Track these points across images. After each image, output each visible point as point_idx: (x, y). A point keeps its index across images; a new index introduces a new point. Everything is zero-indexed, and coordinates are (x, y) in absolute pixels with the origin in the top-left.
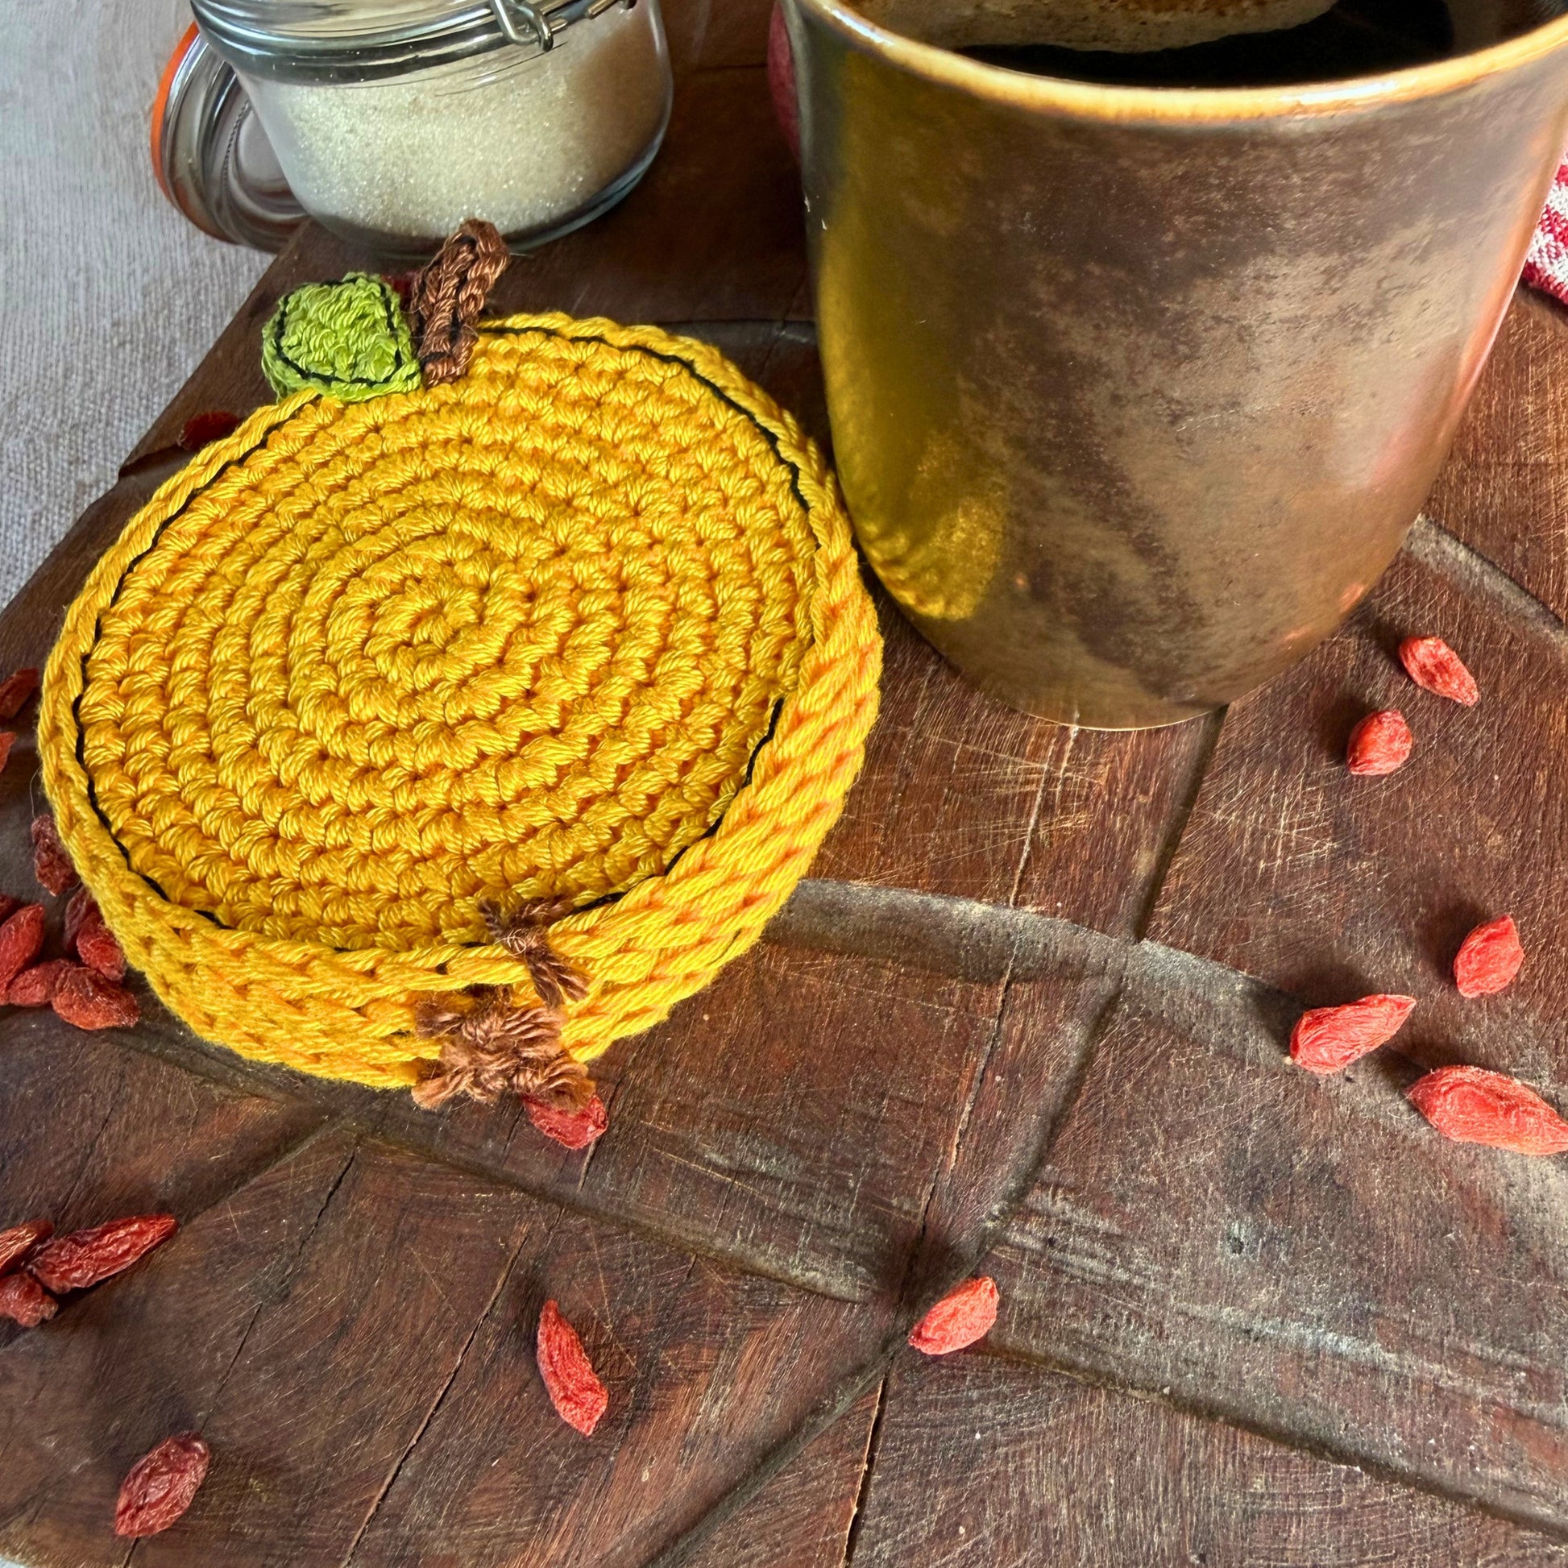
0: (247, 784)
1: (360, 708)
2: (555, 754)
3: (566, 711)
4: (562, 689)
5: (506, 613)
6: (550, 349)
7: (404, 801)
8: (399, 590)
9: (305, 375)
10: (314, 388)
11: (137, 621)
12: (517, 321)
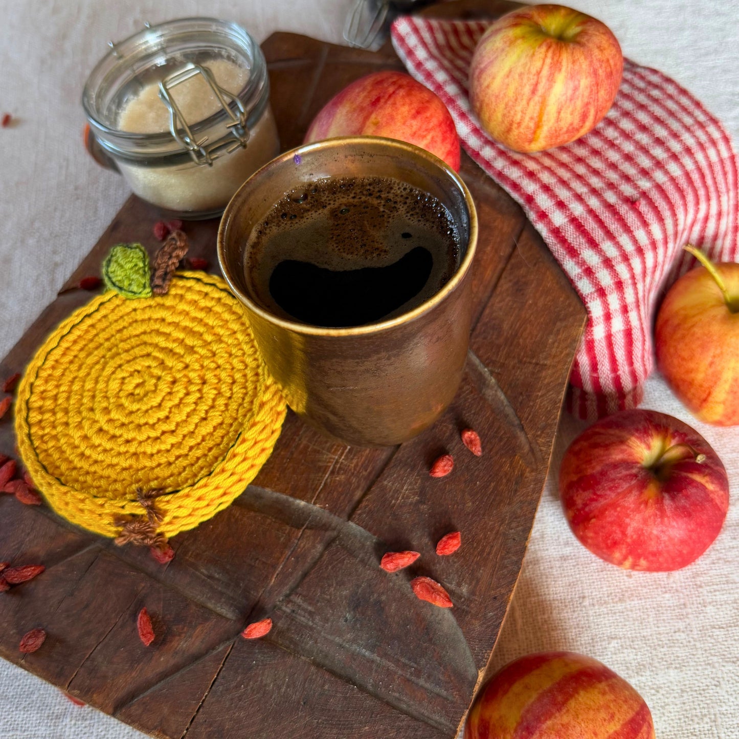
0: (76, 435)
1: (114, 415)
2: (172, 440)
3: (178, 425)
4: (178, 417)
5: (164, 387)
6: (198, 287)
7: (123, 449)
8: (131, 375)
9: (114, 284)
10: (115, 291)
11: (49, 372)
12: (188, 274)
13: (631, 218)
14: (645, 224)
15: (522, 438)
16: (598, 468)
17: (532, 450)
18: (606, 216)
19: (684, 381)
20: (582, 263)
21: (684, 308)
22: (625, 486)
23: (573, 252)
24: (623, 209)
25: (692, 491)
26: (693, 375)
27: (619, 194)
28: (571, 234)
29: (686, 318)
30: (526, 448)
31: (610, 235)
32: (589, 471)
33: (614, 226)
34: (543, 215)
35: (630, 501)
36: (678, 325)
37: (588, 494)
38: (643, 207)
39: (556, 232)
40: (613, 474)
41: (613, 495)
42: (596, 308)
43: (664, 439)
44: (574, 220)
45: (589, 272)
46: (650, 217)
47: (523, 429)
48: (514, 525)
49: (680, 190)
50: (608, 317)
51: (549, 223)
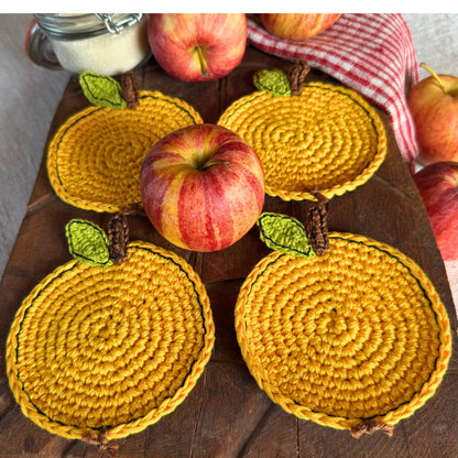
13: (384, 58)
15: (397, 191)
16: (437, 199)
18: (371, 60)
19: (440, 145)
20: (373, 87)
23: (366, 83)
24: (377, 54)
26: (445, 139)
28: (358, 72)
30: (403, 196)
31: (380, 69)
33: (378, 64)
34: (337, 68)
37: (435, 218)
38: (386, 52)
39: (349, 74)
41: (453, 211)
42: (392, 110)
44: (357, 65)
45: (379, 91)
46: (392, 56)
47: (394, 186)
50: (398, 114)
51: (343, 71)
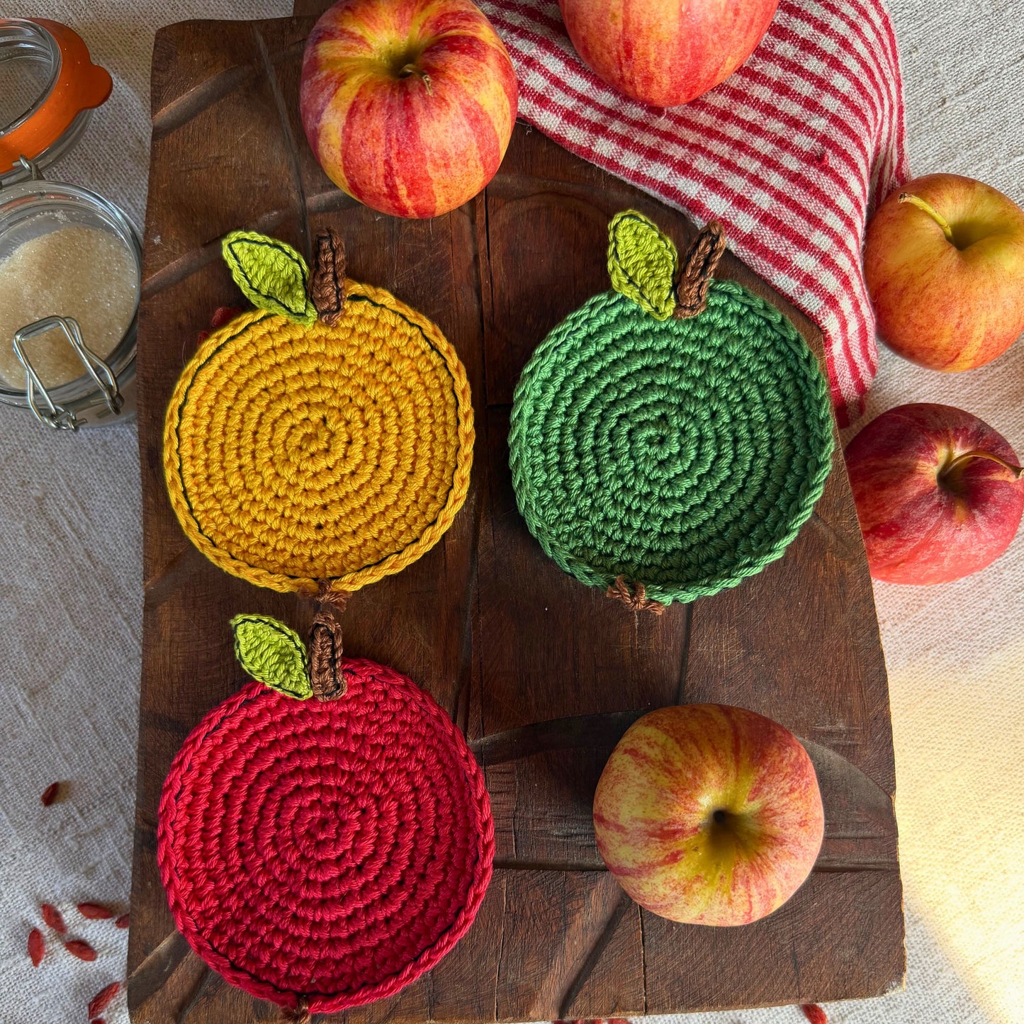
14: (842, 183)
16: (896, 512)
17: (840, 538)
18: (798, 195)
20: (797, 273)
21: (905, 265)
22: (933, 521)
23: (782, 263)
24: (812, 174)
25: (998, 494)
27: (796, 152)
28: (769, 238)
29: (912, 279)
30: (833, 539)
31: (815, 222)
32: (886, 518)
33: (813, 206)
35: (943, 535)
36: (905, 289)
38: (833, 161)
40: (916, 514)
41: (923, 536)
42: (831, 323)
43: (948, 445)
44: (766, 219)
45: (809, 282)
46: (844, 171)
47: (818, 516)
48: (859, 633)
49: (857, 111)
50: (844, 326)
